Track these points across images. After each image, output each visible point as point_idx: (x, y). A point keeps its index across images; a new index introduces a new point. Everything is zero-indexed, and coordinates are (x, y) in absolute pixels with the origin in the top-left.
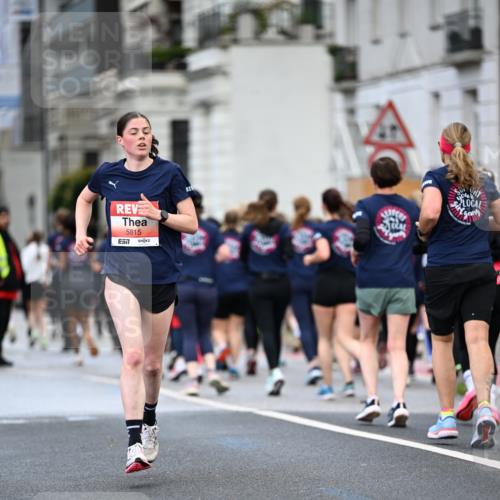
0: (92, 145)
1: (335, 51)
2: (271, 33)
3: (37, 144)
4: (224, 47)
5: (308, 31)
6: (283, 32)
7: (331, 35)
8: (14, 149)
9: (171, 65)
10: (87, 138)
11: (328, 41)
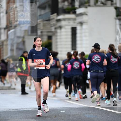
0: (50, 34)
1: (116, 8)
2: (99, 3)
3: (35, 34)
4: (86, 7)
5: (109, 3)
6: (102, 3)
7: (116, 4)
8: (29, 35)
9: (71, 12)
10: (48, 32)
11: (115, 5)
